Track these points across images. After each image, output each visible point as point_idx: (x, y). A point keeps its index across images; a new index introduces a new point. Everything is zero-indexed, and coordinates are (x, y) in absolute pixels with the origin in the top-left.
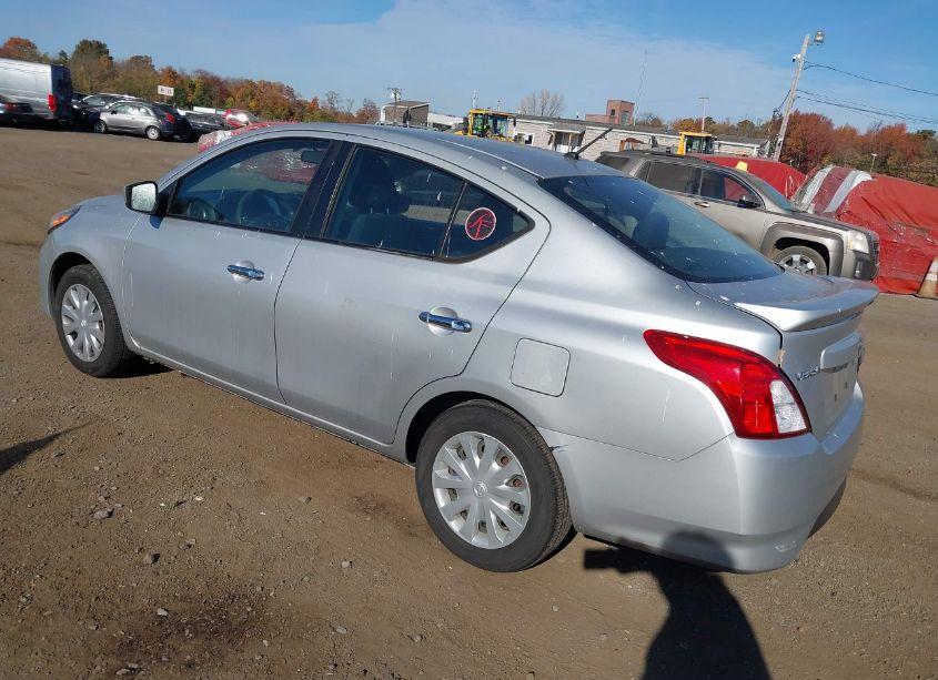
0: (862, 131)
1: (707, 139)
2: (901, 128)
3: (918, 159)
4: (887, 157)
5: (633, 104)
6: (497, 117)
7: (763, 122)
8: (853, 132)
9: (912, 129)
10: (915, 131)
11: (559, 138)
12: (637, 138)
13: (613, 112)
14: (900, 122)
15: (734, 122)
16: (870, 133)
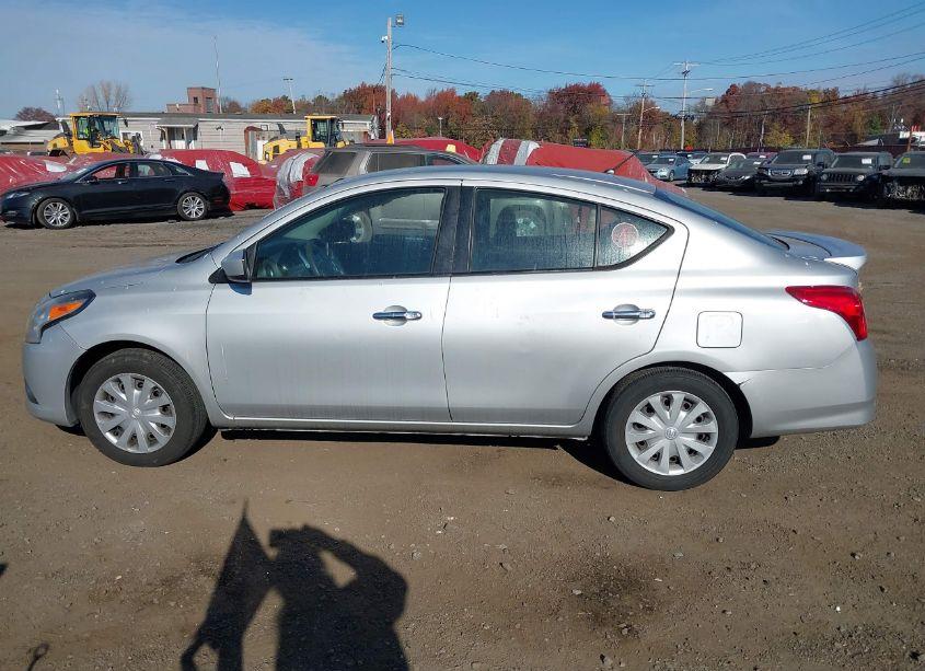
0: (422, 98)
1: (332, 120)
2: (452, 92)
3: (471, 119)
4: (447, 119)
5: (214, 90)
6: (102, 118)
7: (336, 97)
8: (415, 99)
9: (461, 92)
10: (463, 94)
11: (172, 134)
12: (255, 125)
13: (196, 99)
14: (451, 86)
15: (310, 98)
16: (429, 98)
